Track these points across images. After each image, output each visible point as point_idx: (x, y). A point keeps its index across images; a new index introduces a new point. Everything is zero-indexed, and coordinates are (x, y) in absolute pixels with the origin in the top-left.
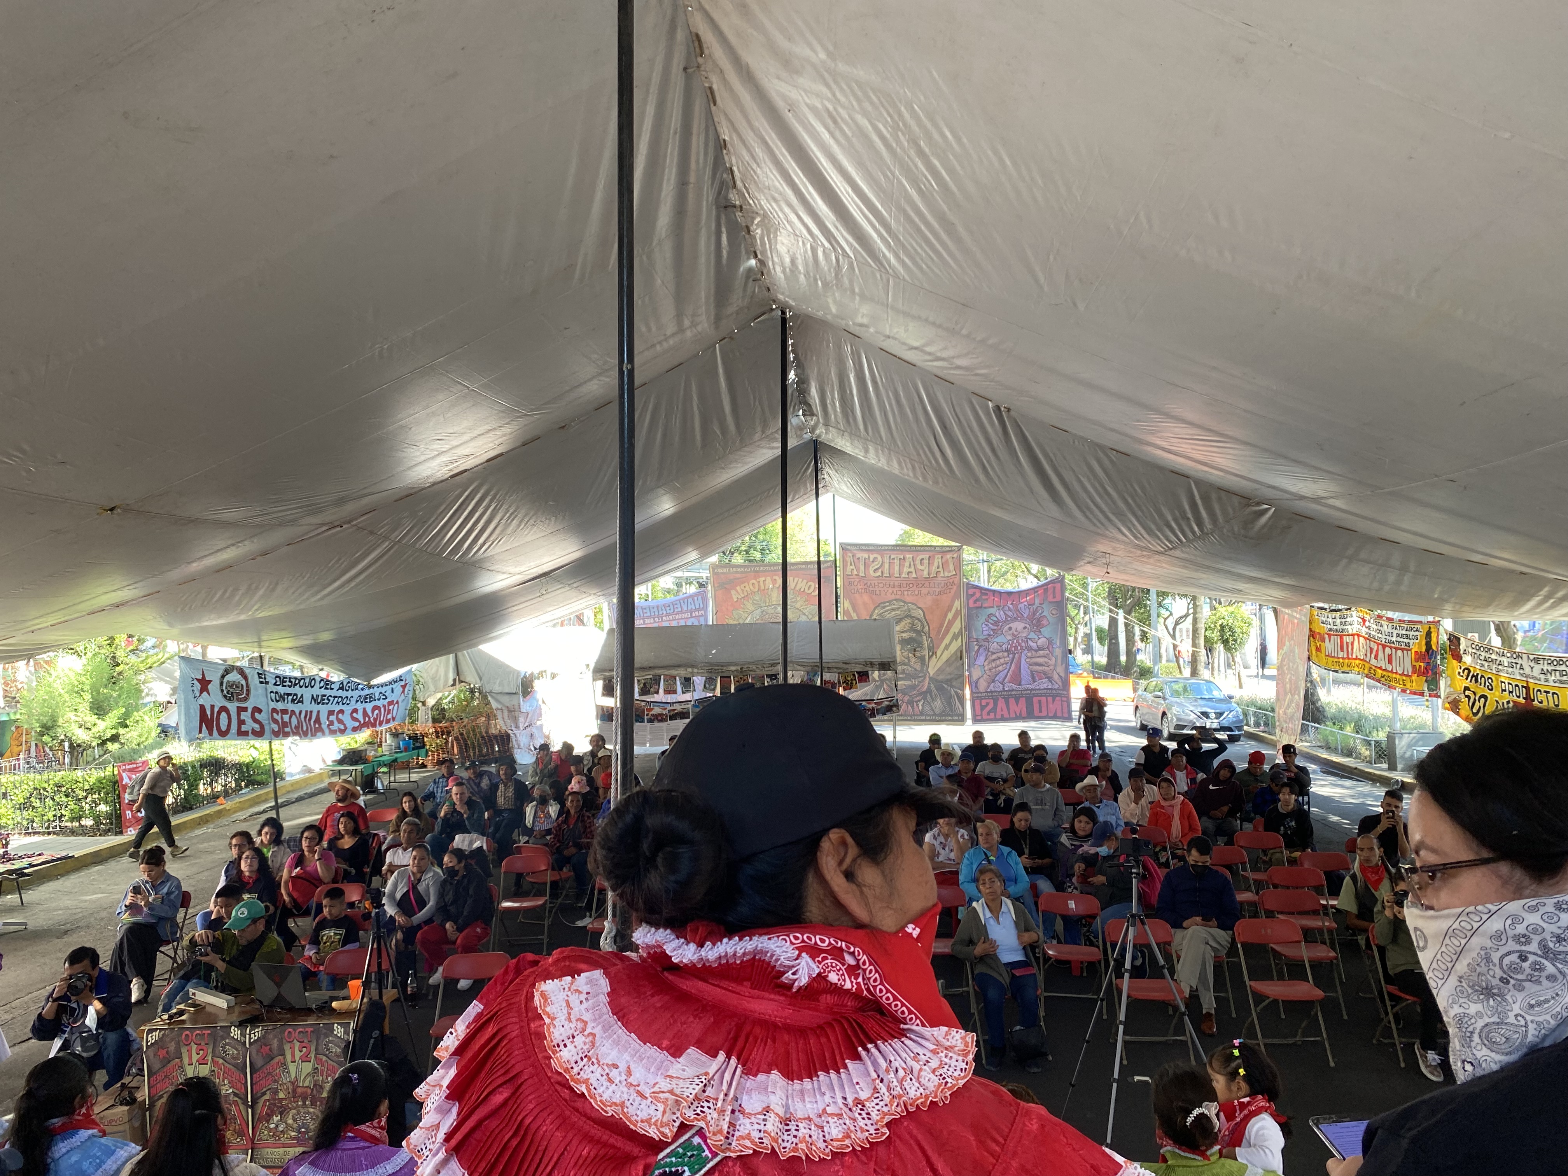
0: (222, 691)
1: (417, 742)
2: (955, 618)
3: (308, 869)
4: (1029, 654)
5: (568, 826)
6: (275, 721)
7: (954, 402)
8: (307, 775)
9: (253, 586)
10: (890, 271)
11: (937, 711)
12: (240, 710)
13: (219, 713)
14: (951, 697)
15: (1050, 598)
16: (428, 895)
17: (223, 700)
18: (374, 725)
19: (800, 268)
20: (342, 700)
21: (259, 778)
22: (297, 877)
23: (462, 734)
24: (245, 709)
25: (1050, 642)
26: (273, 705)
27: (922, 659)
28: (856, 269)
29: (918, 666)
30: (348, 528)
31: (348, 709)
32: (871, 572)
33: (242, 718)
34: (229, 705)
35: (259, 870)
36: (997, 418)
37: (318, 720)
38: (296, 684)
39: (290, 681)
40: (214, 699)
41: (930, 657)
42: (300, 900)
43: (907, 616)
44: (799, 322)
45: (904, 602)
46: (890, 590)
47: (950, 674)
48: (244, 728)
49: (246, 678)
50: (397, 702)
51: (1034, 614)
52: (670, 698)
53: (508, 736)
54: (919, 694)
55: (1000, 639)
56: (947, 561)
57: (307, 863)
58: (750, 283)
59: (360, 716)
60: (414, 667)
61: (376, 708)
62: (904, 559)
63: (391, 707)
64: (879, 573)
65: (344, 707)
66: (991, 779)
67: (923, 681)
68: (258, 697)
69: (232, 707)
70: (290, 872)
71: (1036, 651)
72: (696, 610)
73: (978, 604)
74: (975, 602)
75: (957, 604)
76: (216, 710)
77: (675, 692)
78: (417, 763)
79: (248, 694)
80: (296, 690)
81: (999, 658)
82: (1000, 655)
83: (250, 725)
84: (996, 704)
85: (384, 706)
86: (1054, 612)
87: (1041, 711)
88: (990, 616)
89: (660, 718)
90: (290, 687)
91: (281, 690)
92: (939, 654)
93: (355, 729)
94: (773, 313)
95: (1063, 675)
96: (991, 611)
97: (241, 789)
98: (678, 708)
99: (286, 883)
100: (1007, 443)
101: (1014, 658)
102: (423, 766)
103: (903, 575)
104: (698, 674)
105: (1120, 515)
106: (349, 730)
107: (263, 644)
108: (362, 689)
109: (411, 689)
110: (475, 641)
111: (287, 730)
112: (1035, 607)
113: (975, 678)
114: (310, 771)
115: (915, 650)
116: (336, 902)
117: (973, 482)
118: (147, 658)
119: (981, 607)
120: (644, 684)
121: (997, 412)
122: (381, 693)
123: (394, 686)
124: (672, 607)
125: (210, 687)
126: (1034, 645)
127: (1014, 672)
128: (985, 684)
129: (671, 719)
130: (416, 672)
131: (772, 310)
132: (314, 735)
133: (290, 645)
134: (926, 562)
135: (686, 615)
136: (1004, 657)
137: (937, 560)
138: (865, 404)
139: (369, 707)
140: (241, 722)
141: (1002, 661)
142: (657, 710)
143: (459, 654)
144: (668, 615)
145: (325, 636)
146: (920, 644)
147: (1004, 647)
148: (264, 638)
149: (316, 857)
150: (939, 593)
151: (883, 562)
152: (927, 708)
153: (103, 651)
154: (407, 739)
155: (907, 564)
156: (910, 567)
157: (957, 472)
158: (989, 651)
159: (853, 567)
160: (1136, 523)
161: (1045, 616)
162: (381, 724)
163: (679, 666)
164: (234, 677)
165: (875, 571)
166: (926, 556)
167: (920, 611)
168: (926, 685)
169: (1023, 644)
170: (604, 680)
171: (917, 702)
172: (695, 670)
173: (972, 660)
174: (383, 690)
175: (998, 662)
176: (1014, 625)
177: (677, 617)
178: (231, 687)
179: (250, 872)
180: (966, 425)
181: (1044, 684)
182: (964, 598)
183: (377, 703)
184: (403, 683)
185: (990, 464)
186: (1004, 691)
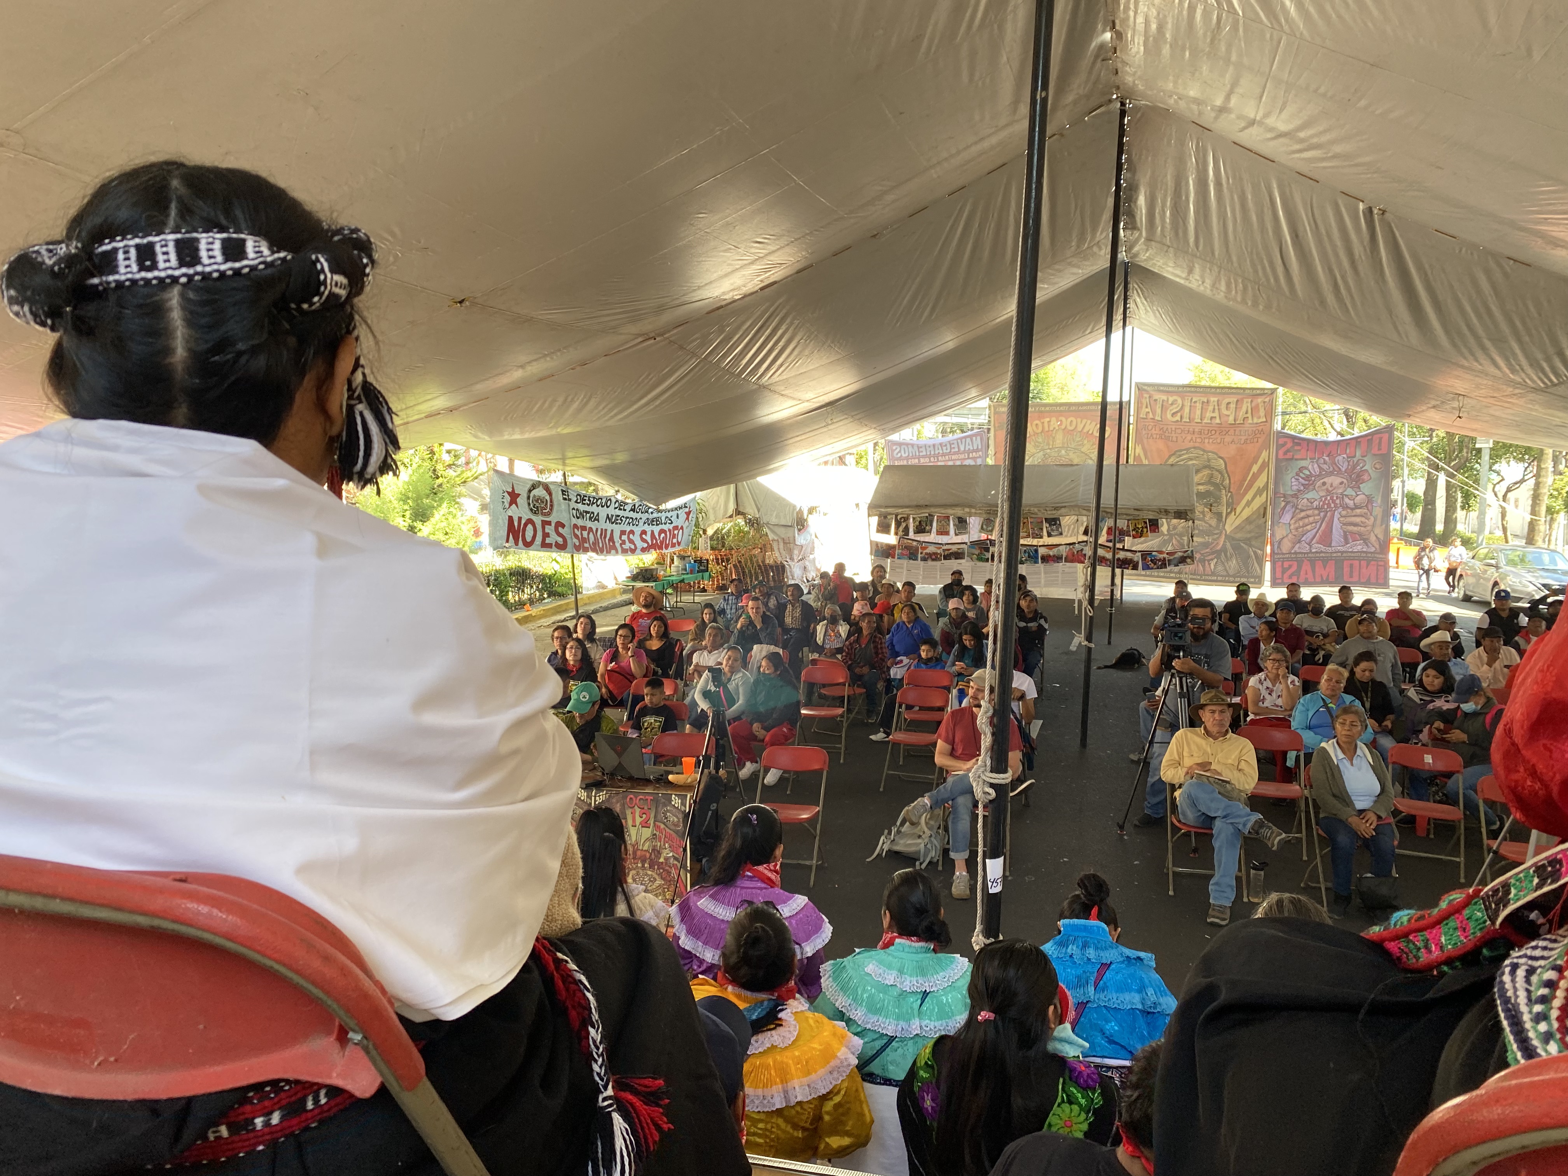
0: (529, 504)
1: (701, 565)
2: (1261, 470)
3: (622, 664)
4: (1344, 513)
5: (860, 646)
6: (576, 536)
7: (1315, 205)
8: (601, 591)
9: (570, 398)
10: (1286, 28)
11: (1231, 572)
12: (545, 523)
13: (526, 525)
14: (1249, 557)
15: (1375, 451)
16: (738, 694)
17: (529, 513)
18: (661, 548)
19: (1168, 36)
20: (633, 521)
21: (559, 590)
22: (612, 671)
23: (740, 562)
24: (549, 523)
25: (1370, 500)
26: (574, 521)
27: (1219, 515)
28: (1241, 30)
29: (1213, 522)
30: (661, 341)
31: (638, 530)
32: (1169, 416)
33: (547, 530)
34: (534, 518)
35: (582, 660)
36: (1366, 222)
37: (611, 539)
38: (593, 503)
39: (590, 501)
40: (521, 511)
41: (1228, 514)
42: (615, 692)
43: (1205, 467)
44: (1139, 115)
45: (1204, 451)
46: (1189, 438)
47: (1250, 532)
48: (548, 541)
49: (550, 494)
50: (682, 528)
51: (1354, 467)
52: (943, 539)
53: (783, 567)
54: (1213, 553)
55: (1311, 495)
56: (1258, 405)
57: (620, 659)
58: (1099, 64)
59: (648, 538)
60: (699, 494)
61: (662, 531)
62: (1208, 402)
63: (676, 532)
64: (1178, 418)
65: (634, 528)
66: (1310, 633)
67: (1218, 538)
68: (561, 512)
69: (538, 520)
70: (606, 666)
71: (1352, 509)
72: (974, 451)
73: (1289, 455)
74: (1285, 453)
75: (1264, 455)
76: (523, 522)
77: (947, 533)
78: (699, 587)
79: (551, 509)
80: (594, 509)
81: (1308, 516)
82: (1310, 512)
83: (553, 538)
84: (1299, 567)
85: (670, 530)
86: (1378, 466)
87: (1351, 577)
88: (1301, 469)
89: (934, 557)
90: (588, 505)
91: (582, 507)
92: (1238, 510)
93: (643, 550)
94: (1111, 106)
95: (1381, 536)
96: (1303, 463)
97: (544, 599)
98: (954, 548)
99: (603, 676)
100: (1372, 253)
101: (1325, 516)
102: (704, 590)
103: (1205, 421)
104: (975, 514)
105: (1499, 342)
106: (638, 551)
107: (567, 461)
108: (652, 513)
109: (695, 516)
110: (755, 472)
111: (586, 545)
112: (1355, 460)
113: (1278, 537)
114: (604, 587)
115: (1211, 505)
116: (657, 691)
117: (1317, 303)
118: (462, 472)
119: (1292, 459)
120: (920, 522)
121: (1368, 215)
122: (667, 517)
123: (679, 512)
124: (948, 446)
125: (518, 500)
126: (1351, 503)
127: (1324, 532)
128: (1290, 545)
129: (945, 559)
130: (699, 501)
131: (1110, 101)
132: (608, 552)
133: (589, 464)
134: (1233, 406)
135: (962, 456)
136: (1314, 516)
137: (1246, 405)
138: (1201, 211)
139: (656, 529)
140: (546, 535)
141: (1311, 519)
142: (931, 549)
143: (739, 484)
144: (944, 455)
145: (621, 458)
146: (1218, 499)
147: (1315, 504)
148: (570, 454)
149: (630, 653)
150: (1245, 442)
151: (1183, 405)
152: (1220, 568)
153: (425, 464)
154: (692, 562)
155: (1211, 408)
156: (1214, 411)
157: (1300, 293)
158: (1297, 508)
159: (1149, 410)
160: (1518, 351)
161: (1366, 471)
162: (666, 548)
163: (956, 506)
164: (539, 492)
165: (1173, 415)
166: (1233, 399)
167: (1222, 461)
168: (1222, 543)
169: (1338, 501)
170: (880, 516)
171: (1209, 561)
172: (973, 511)
173: (1276, 518)
174: (669, 515)
175: (1306, 521)
176: (1328, 480)
177: (953, 457)
178: (537, 501)
179: (575, 661)
180: (1324, 232)
181: (1359, 547)
182: (1273, 449)
183: (666, 527)
184: (687, 510)
185: (1346, 282)
186: (1311, 552)
